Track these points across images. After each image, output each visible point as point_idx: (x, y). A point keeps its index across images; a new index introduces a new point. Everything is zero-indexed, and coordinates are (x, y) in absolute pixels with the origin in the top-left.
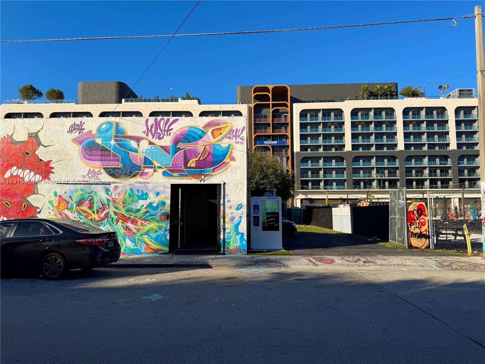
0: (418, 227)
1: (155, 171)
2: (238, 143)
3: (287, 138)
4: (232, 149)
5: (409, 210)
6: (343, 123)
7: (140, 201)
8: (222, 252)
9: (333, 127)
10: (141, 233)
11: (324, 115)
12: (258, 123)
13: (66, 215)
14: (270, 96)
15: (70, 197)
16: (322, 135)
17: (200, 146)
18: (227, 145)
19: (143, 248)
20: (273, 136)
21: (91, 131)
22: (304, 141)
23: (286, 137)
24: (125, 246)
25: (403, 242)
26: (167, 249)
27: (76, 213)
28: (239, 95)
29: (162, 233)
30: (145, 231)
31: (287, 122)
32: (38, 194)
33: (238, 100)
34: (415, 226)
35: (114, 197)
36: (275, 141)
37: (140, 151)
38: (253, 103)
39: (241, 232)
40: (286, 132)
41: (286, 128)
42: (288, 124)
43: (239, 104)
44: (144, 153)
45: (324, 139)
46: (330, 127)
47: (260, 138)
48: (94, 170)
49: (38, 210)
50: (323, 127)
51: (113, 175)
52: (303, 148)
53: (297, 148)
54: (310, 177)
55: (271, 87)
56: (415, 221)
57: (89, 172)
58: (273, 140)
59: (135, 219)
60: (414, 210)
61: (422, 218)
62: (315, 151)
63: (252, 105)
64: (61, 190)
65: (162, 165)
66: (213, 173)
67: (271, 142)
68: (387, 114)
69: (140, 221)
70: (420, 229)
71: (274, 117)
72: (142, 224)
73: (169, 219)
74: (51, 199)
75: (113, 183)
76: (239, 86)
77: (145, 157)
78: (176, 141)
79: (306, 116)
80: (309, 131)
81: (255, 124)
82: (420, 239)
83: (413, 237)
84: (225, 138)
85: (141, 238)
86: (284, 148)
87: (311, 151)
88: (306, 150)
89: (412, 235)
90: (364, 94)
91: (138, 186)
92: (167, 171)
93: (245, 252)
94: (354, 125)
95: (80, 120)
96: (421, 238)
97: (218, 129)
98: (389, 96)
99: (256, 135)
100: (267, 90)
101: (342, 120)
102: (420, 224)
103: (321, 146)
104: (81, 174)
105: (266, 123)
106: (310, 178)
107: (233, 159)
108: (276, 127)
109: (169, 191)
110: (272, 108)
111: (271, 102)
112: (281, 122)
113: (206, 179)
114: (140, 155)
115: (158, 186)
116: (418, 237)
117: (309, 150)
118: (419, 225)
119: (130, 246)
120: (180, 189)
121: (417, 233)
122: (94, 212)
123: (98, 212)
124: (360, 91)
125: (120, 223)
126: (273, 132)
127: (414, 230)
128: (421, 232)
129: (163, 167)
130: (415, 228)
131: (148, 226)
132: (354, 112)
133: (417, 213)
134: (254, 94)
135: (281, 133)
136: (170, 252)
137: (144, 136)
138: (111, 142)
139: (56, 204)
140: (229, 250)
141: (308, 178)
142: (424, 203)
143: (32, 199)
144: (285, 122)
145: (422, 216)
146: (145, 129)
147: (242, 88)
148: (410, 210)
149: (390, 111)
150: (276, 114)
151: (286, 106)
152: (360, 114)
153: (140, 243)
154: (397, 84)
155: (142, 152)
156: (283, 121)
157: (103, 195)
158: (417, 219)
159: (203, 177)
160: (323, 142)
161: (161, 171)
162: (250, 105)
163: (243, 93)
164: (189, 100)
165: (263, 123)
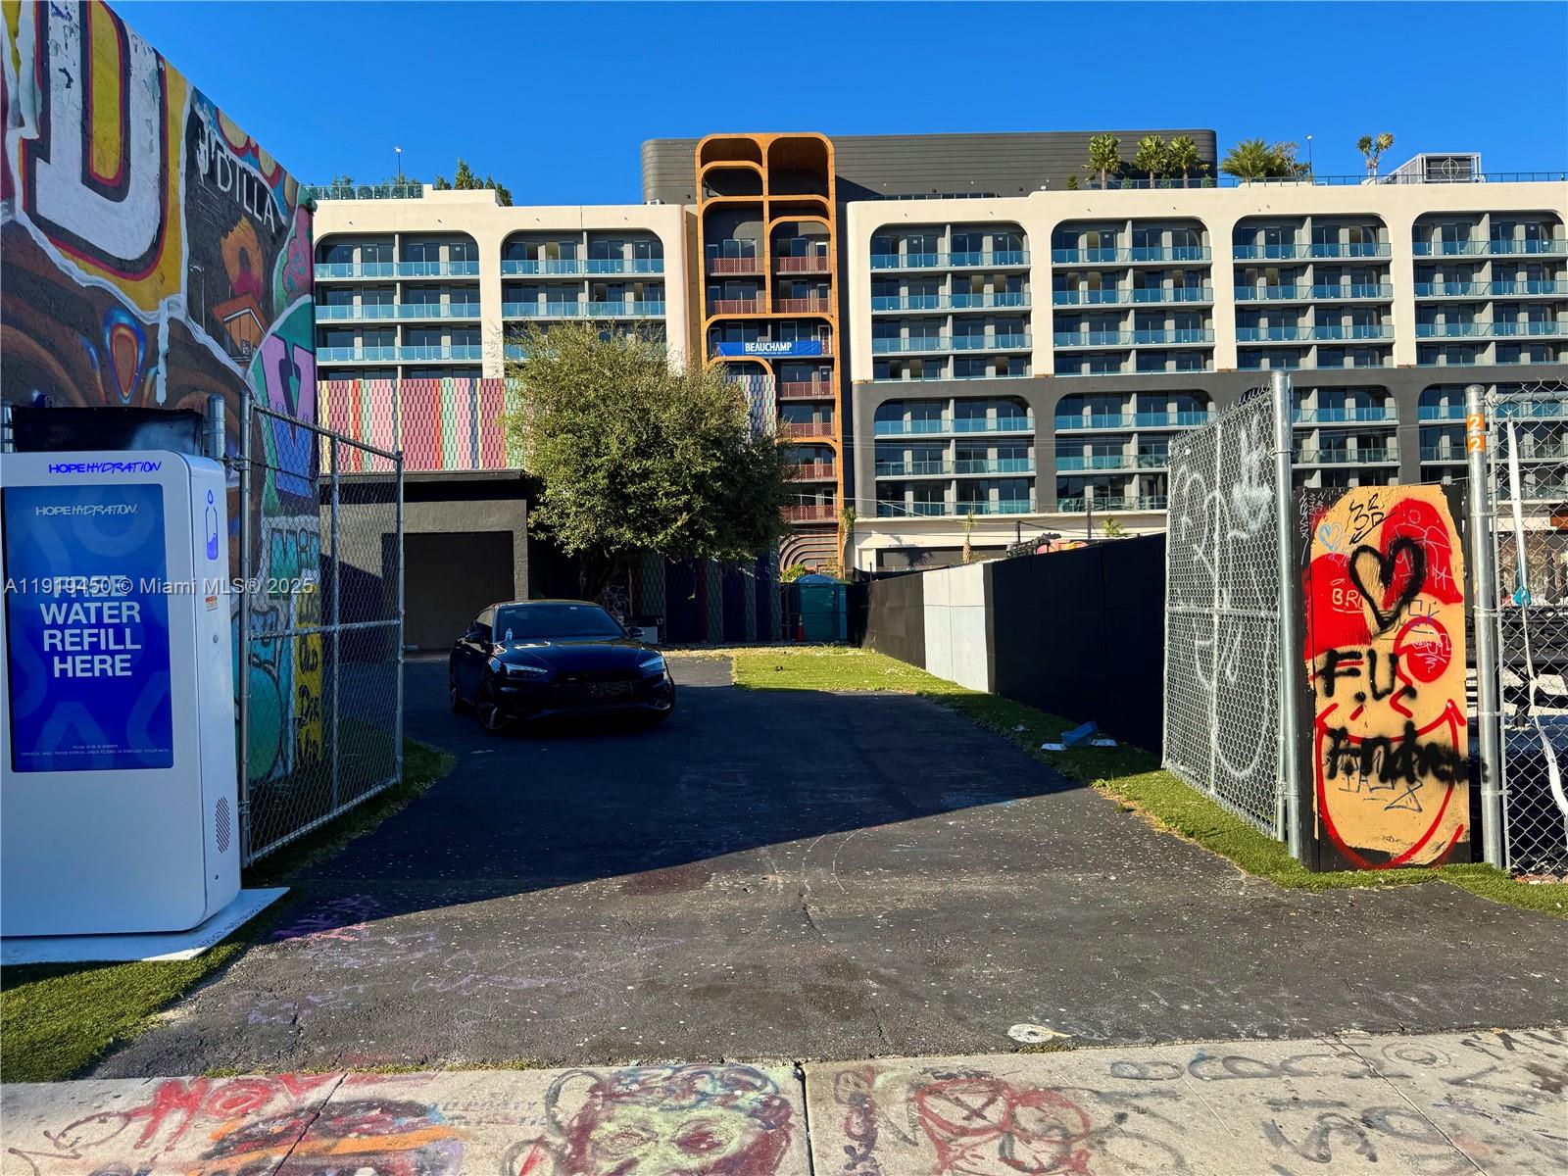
0: (1389, 691)
3: (826, 330)
5: (1317, 550)
6: (1025, 275)
9: (989, 289)
11: (957, 246)
12: (720, 274)
14: (764, 173)
16: (950, 318)
20: (775, 322)
22: (887, 341)
23: (819, 325)
25: (1259, 796)
28: (651, 172)
31: (825, 272)
33: (650, 192)
34: (1362, 684)
36: (784, 341)
38: (699, 199)
40: (824, 308)
41: (823, 294)
42: (828, 278)
43: (653, 203)
45: (956, 332)
46: (979, 290)
47: (729, 332)
50: (954, 290)
52: (886, 367)
53: (862, 369)
54: (910, 469)
55: (764, 141)
56: (1366, 637)
58: (775, 339)
60: (1355, 555)
61: (1424, 613)
62: (927, 376)
63: (698, 209)
67: (769, 347)
68: (1177, 241)
70: (1403, 701)
71: (777, 252)
76: (651, 141)
79: (895, 250)
80: (904, 303)
81: (709, 280)
82: (1402, 783)
83: (1349, 770)
86: (817, 370)
87: (912, 376)
88: (896, 374)
89: (1342, 760)
90: (1099, 170)
94: (1063, 282)
96: (1411, 780)
98: (1185, 177)
99: (714, 318)
100: (749, 150)
101: (1021, 262)
102: (1403, 660)
103: (947, 357)
105: (750, 274)
106: (909, 473)
108: (785, 289)
110: (770, 222)
111: (765, 198)
112: (804, 273)
116: (1388, 775)
117: (906, 373)
118: (1395, 671)
121: (1382, 740)
124: (1086, 161)
126: (773, 312)
127: (1354, 717)
128: (1409, 726)
130: (1360, 697)
132: (1064, 236)
133: (1385, 577)
134: (702, 166)
135: (805, 311)
141: (903, 474)
142: (1434, 495)
144: (820, 272)
145: (1421, 596)
147: (663, 148)
148: (1327, 551)
149: (1190, 230)
150: (785, 242)
151: (821, 210)
152: (1083, 241)
154: (1214, 134)
156: (812, 268)
158: (1384, 624)
160: (955, 345)
162: (690, 208)
163: (665, 165)
164: (462, 188)
165: (741, 274)
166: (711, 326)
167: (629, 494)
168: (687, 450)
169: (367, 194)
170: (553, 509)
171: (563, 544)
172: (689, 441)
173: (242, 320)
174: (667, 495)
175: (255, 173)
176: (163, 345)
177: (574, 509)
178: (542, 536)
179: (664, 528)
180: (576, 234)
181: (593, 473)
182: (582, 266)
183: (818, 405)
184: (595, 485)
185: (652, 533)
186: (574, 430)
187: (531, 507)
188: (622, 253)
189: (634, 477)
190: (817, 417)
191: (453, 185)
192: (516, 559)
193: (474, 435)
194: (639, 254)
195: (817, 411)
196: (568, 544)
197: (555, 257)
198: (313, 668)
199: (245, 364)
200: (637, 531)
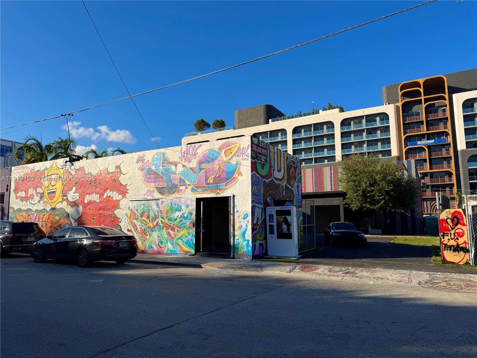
0: (454, 239)
1: (186, 188)
2: (244, 159)
4: (240, 165)
5: (440, 218)
7: (176, 212)
8: (232, 256)
10: (177, 238)
12: (408, 122)
13: (134, 224)
14: (422, 90)
15: (137, 210)
17: (216, 165)
18: (235, 162)
19: (178, 250)
20: (428, 134)
21: (148, 161)
22: (472, 136)
23: (446, 134)
24: (168, 248)
26: (193, 251)
27: (140, 222)
28: (385, 95)
29: (190, 238)
30: (179, 237)
31: (446, 117)
32: (120, 208)
33: (385, 101)
34: (449, 237)
35: (161, 209)
36: (432, 139)
37: (177, 173)
38: (400, 101)
39: (247, 239)
40: (446, 128)
41: (445, 123)
42: (447, 118)
43: (386, 104)
44: (180, 174)
47: (412, 138)
48: (150, 189)
49: (120, 220)
51: (161, 193)
52: (471, 145)
53: (461, 145)
55: (421, 81)
56: (449, 231)
57: (147, 192)
58: (428, 139)
59: (173, 227)
60: (447, 219)
61: (459, 227)
63: (400, 104)
64: (132, 205)
65: (191, 183)
66: (226, 188)
67: (426, 142)
69: (176, 228)
70: (456, 240)
71: (428, 113)
72: (178, 230)
73: (195, 226)
74: (127, 212)
75: (161, 199)
76: (385, 87)
77: (180, 177)
78: (200, 163)
79: (473, 106)
81: (404, 124)
82: (457, 252)
83: (447, 250)
84: (234, 157)
85: (177, 241)
86: (444, 147)
91: (176, 200)
92: (194, 187)
93: (251, 257)
95: (143, 153)
97: (229, 150)
99: (406, 135)
100: (417, 84)
102: (456, 234)
104: (143, 193)
105: (418, 120)
107: (240, 174)
108: (431, 124)
109: (195, 203)
110: (425, 104)
111: (423, 98)
112: (438, 118)
113: (221, 193)
114: (178, 176)
115: (188, 200)
116: (454, 251)
118: (455, 236)
119: (170, 247)
120: (202, 202)
121: (453, 246)
122: (150, 221)
123: (152, 221)
125: (164, 230)
126: (427, 131)
127: (448, 242)
128: (458, 244)
129: (192, 185)
130: (449, 239)
131: (181, 232)
133: (452, 222)
134: (401, 92)
135: (439, 129)
136: (195, 254)
137: (179, 160)
138: (160, 168)
139: (129, 216)
140: (238, 255)
142: (460, 210)
143: (117, 212)
144: (444, 117)
145: (459, 225)
146: (180, 155)
147: (388, 88)
148: (442, 218)
150: (430, 110)
151: (444, 99)
153: (176, 246)
155: (179, 174)
156: (440, 115)
157: (155, 208)
158: (452, 229)
159: (218, 191)
161: (190, 188)
162: (397, 104)
163: (389, 93)
164: (330, 109)
165: (415, 121)
166: (406, 137)
167: (368, 196)
168: (383, 184)
169: (305, 115)
170: (349, 199)
171: (352, 208)
172: (383, 182)
173: (292, 181)
174: (378, 196)
175: (294, 160)
176: (284, 188)
177: (354, 199)
178: (347, 206)
179: (378, 204)
180: (362, 117)
181: (359, 191)
182: (364, 125)
183: (445, 159)
184: (359, 194)
185: (375, 205)
186: (354, 181)
187: (344, 199)
188: (376, 120)
189: (369, 192)
190: (445, 163)
191: (327, 109)
192: (341, 212)
193: (331, 180)
194: (381, 120)
195: (445, 160)
196: (353, 208)
197: (356, 124)
198: (302, 232)
199: (293, 188)
200: (371, 205)
